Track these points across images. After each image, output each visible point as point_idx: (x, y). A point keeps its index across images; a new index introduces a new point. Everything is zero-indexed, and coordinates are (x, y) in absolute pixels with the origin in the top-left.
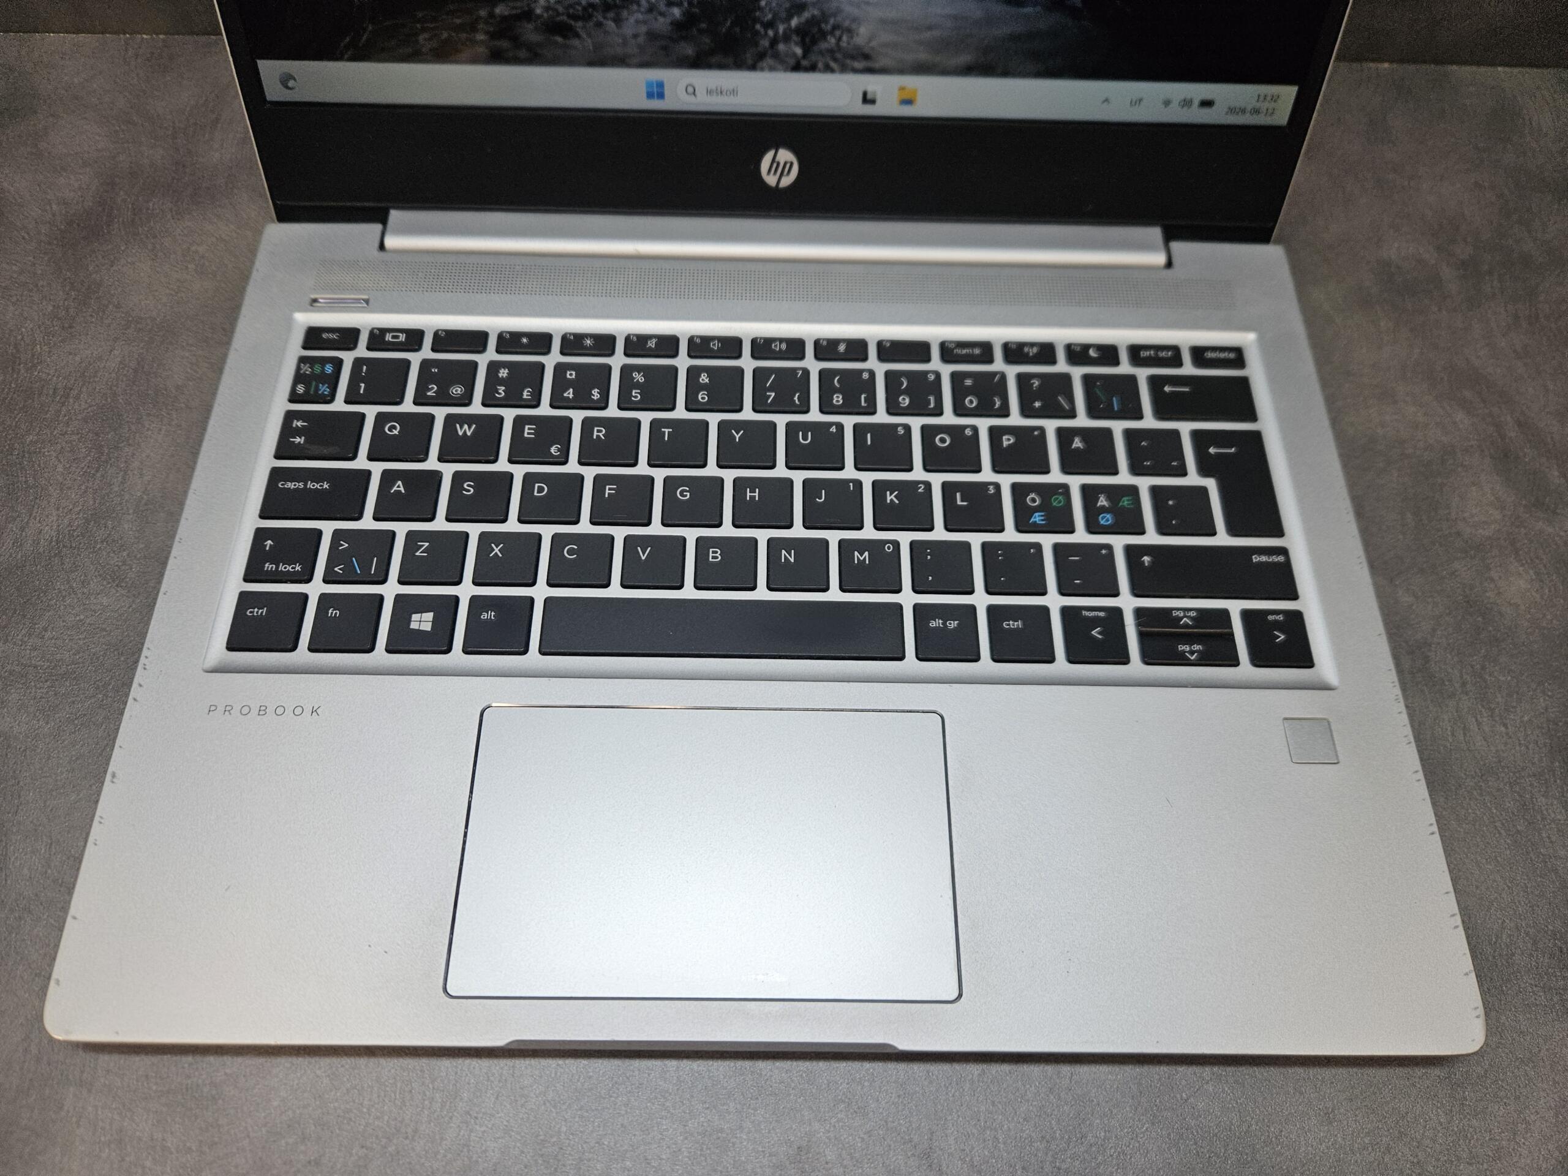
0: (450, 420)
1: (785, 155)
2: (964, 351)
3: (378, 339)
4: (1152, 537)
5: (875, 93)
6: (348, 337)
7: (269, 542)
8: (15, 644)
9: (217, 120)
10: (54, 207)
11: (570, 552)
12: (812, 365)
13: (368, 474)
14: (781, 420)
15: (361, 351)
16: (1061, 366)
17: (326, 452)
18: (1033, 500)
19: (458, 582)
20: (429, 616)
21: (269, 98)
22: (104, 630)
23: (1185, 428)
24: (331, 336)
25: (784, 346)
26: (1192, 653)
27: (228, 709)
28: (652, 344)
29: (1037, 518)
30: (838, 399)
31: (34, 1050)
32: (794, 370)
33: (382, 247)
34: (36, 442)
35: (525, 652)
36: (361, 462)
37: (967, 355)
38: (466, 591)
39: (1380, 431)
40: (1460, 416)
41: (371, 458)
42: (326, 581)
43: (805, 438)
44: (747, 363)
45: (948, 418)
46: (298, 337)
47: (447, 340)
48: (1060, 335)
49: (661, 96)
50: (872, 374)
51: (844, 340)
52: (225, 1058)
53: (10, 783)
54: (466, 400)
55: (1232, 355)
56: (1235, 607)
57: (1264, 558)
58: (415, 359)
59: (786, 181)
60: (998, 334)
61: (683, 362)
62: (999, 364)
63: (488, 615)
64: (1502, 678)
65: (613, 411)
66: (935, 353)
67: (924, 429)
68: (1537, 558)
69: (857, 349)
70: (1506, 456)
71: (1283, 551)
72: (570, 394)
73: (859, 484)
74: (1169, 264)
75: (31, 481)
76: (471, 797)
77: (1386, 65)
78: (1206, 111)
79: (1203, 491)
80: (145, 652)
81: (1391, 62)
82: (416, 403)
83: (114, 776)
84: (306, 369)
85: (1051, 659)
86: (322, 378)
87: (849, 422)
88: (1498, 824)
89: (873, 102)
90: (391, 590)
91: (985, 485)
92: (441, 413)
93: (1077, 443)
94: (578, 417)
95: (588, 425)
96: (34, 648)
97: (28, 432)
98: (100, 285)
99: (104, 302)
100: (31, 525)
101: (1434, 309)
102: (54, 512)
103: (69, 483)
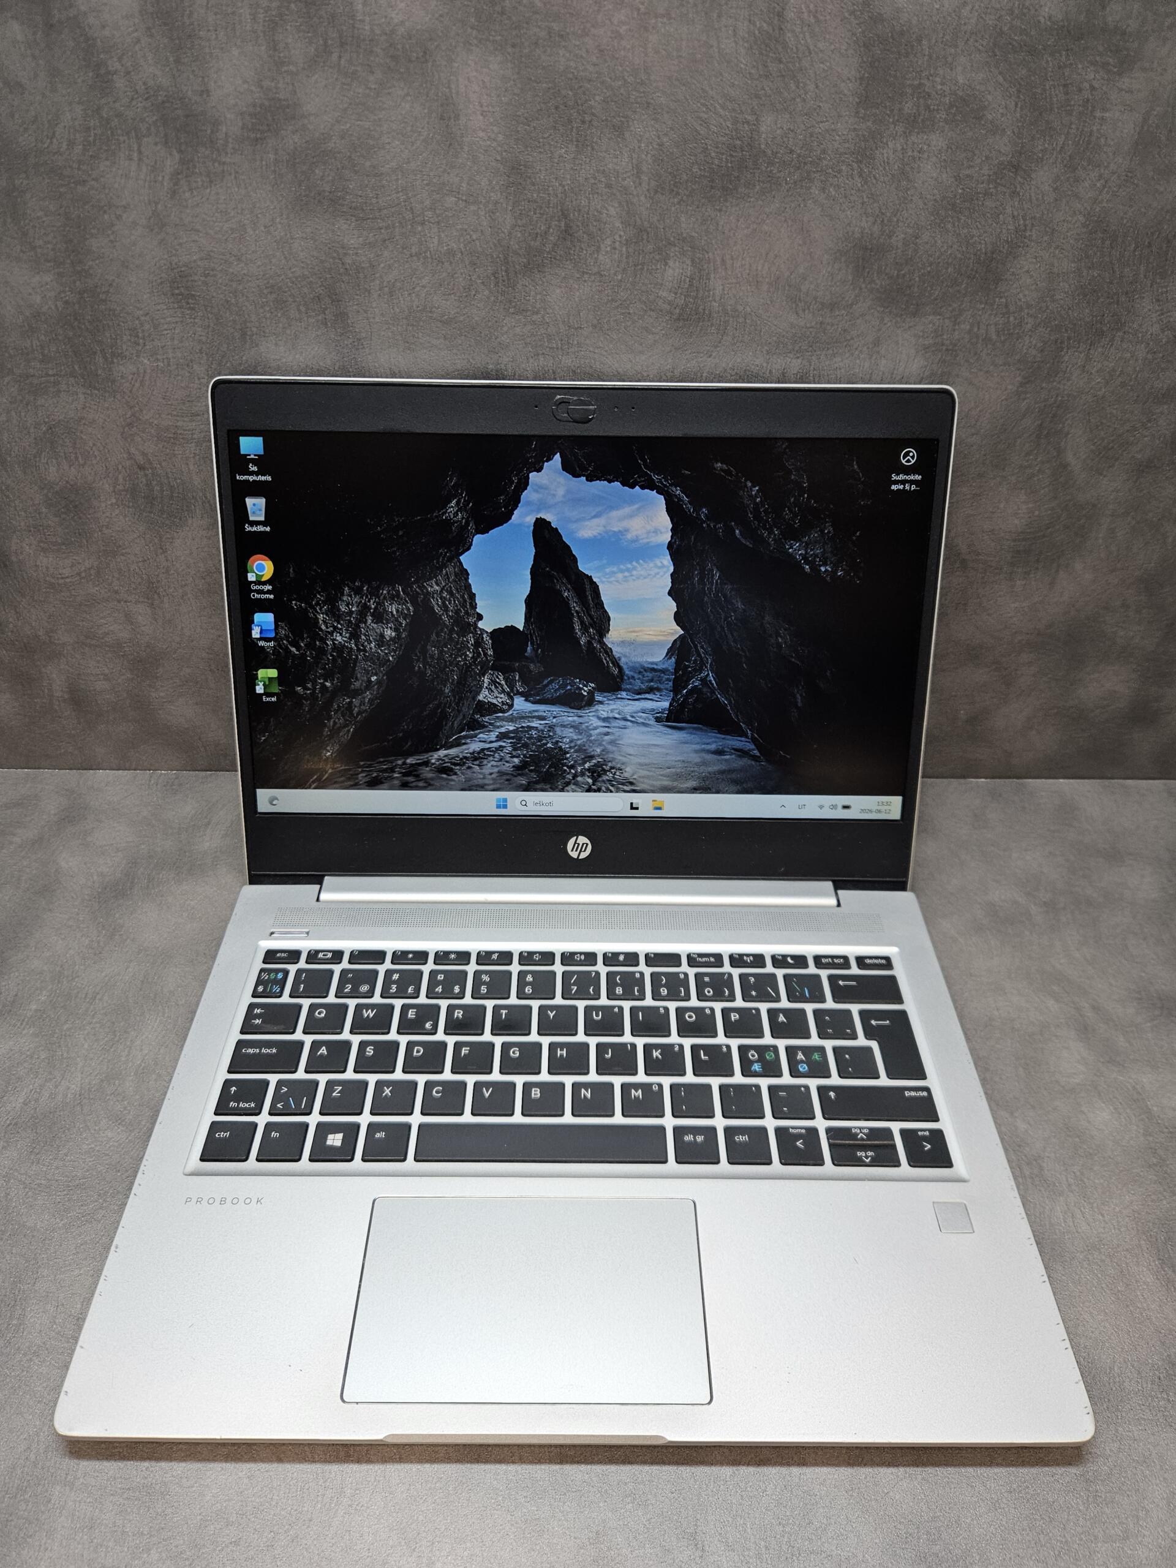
0: (359, 1008)
1: (582, 840)
2: (704, 959)
3: (313, 957)
4: (835, 1080)
5: (638, 804)
6: (293, 956)
7: (234, 1088)
8: (44, 1165)
9: (209, 823)
10: (95, 878)
11: (437, 1092)
12: (602, 969)
13: (301, 1044)
14: (581, 1005)
15: (302, 964)
16: (769, 969)
17: (275, 1029)
18: (753, 1055)
19: (360, 1114)
20: (340, 1136)
21: (259, 811)
22: (108, 1155)
23: (855, 1008)
24: (283, 955)
25: (583, 957)
26: (867, 1157)
27: (199, 1201)
28: (495, 956)
29: (756, 1067)
30: (619, 990)
31: (32, 1457)
32: (589, 972)
33: (318, 900)
34: (71, 1028)
35: (404, 1160)
36: (298, 1035)
37: (706, 962)
38: (365, 1119)
39: (996, 1013)
40: (1051, 1003)
41: (305, 1032)
42: (270, 1114)
43: (597, 1015)
44: (558, 968)
45: (694, 1002)
46: (261, 956)
47: (358, 956)
48: (768, 949)
49: (505, 807)
50: (642, 974)
51: (623, 953)
52: (173, 1463)
53: (32, 1263)
54: (370, 994)
55: (883, 962)
56: (896, 1127)
57: (913, 1094)
58: (337, 969)
59: (583, 855)
60: (726, 949)
61: (515, 968)
62: (727, 968)
63: (380, 1135)
64: (1097, 1181)
65: (468, 1000)
66: (684, 961)
67: (677, 1009)
68: (1115, 1097)
69: (632, 958)
70: (1086, 1029)
71: (927, 1089)
72: (439, 989)
73: (634, 1046)
74: (839, 905)
75: (65, 1055)
76: (364, 1260)
77: (983, 780)
78: (846, 811)
79: (869, 1050)
80: (144, 1162)
81: (986, 778)
82: (336, 996)
83: (117, 1248)
84: (265, 976)
85: (770, 1163)
86: (275, 982)
87: (627, 1005)
88: (1104, 1286)
89: (637, 808)
90: (314, 1119)
91: (719, 1047)
92: (352, 1003)
93: (782, 1018)
94: (444, 1004)
95: (451, 1009)
96: (57, 1168)
97: (66, 1022)
98: (122, 927)
99: (124, 937)
100: (62, 1083)
101: (1027, 933)
102: (79, 1075)
103: (91, 1055)
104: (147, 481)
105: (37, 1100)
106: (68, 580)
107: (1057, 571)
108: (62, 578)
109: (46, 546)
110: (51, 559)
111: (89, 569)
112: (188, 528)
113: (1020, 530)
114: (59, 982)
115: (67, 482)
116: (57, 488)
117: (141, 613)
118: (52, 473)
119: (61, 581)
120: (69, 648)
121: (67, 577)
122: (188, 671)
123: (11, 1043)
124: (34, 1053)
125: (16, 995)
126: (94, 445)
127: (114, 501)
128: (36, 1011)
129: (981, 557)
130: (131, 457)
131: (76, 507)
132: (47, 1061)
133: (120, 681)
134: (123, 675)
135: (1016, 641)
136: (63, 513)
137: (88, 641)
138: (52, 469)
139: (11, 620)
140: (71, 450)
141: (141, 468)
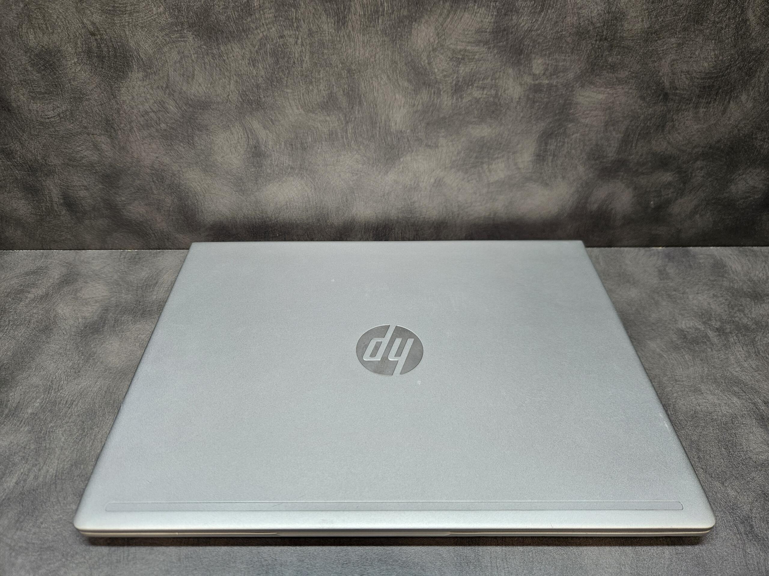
8: (25, 531)
10: (80, 320)
34: (54, 426)
39: (699, 408)
70: (762, 418)
75: (48, 446)
96: (35, 533)
97: (51, 422)
98: (95, 353)
99: (96, 361)
100: (44, 468)
101: (709, 350)
102: (56, 461)
103: (66, 446)
104: (97, 44)
105: (25, 481)
106: (53, 120)
107: (729, 102)
108: (48, 118)
109: (33, 95)
110: (39, 105)
111: (65, 111)
112: (129, 80)
113: (708, 71)
114: (49, 393)
115: (43, 47)
116: (36, 52)
117: (103, 141)
118: (32, 40)
119: (47, 120)
120: (59, 168)
121: (52, 117)
122: (139, 182)
123: (12, 437)
124: (26, 445)
125: (19, 402)
126: (58, 17)
127: (76, 60)
128: (31, 414)
129: (678, 91)
130: (84, 26)
131: (51, 65)
132: (35, 451)
133: (95, 190)
134: (97, 186)
135: (694, 152)
136: (43, 70)
137: (71, 163)
138: (31, 37)
139: (18, 149)
140: (42, 21)
141: (93, 34)
